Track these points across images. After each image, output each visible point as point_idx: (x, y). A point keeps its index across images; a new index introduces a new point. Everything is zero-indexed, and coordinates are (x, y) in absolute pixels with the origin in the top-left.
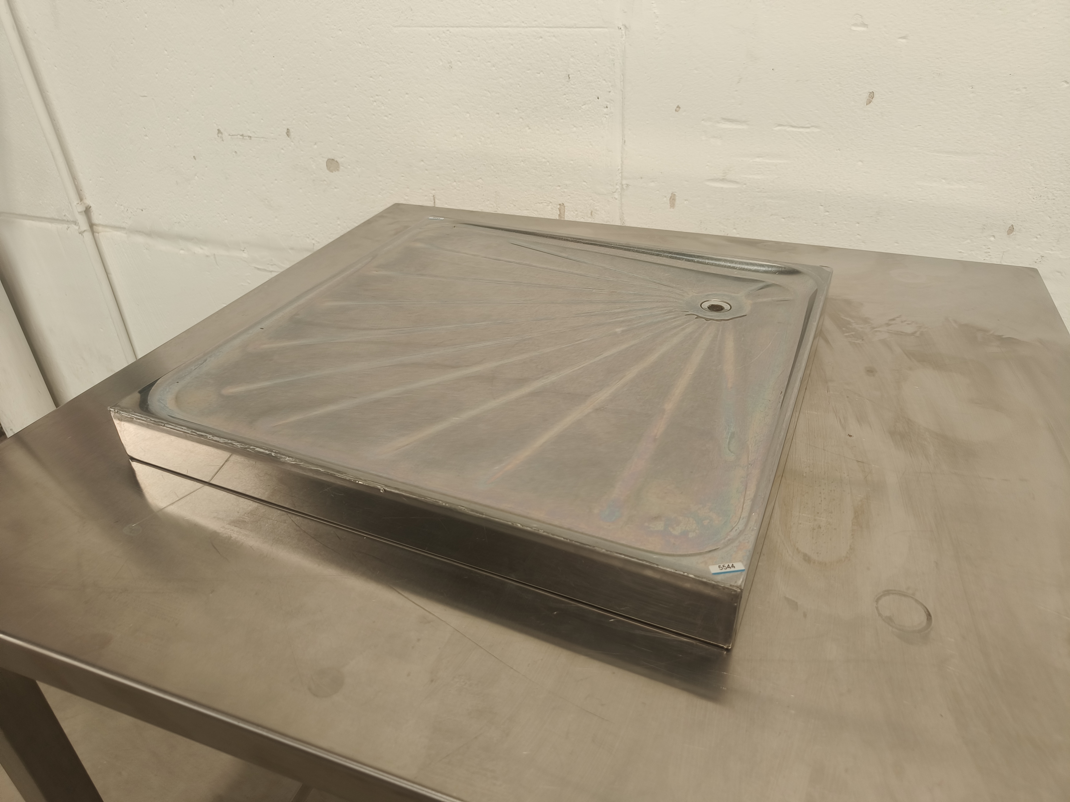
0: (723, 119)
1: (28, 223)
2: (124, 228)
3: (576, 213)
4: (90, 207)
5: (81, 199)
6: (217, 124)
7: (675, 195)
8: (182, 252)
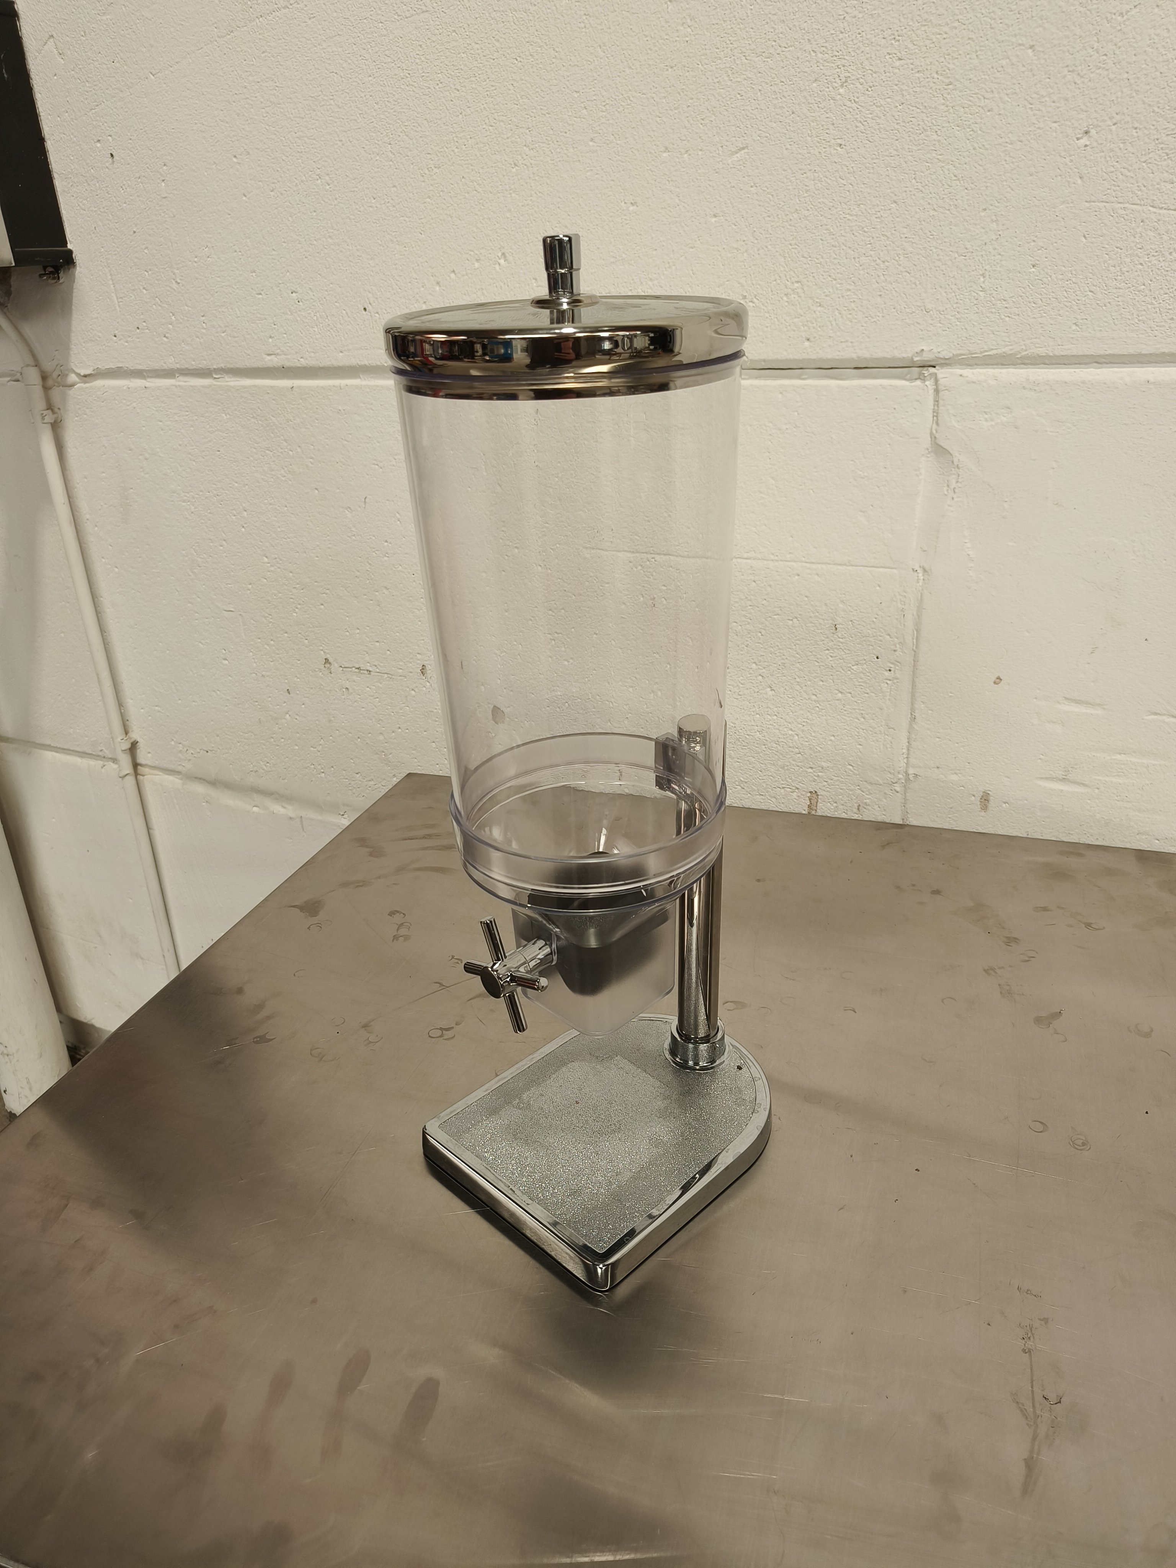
0: (1066, 698)
1: (49, 755)
2: (179, 773)
3: (835, 805)
4: (137, 742)
5: (126, 733)
6: (324, 652)
7: (989, 794)
8: (255, 809)
